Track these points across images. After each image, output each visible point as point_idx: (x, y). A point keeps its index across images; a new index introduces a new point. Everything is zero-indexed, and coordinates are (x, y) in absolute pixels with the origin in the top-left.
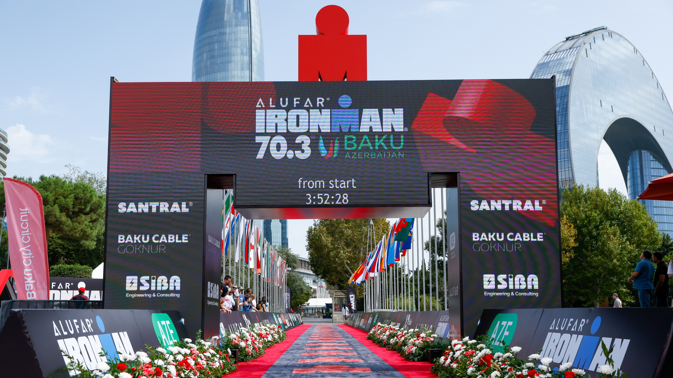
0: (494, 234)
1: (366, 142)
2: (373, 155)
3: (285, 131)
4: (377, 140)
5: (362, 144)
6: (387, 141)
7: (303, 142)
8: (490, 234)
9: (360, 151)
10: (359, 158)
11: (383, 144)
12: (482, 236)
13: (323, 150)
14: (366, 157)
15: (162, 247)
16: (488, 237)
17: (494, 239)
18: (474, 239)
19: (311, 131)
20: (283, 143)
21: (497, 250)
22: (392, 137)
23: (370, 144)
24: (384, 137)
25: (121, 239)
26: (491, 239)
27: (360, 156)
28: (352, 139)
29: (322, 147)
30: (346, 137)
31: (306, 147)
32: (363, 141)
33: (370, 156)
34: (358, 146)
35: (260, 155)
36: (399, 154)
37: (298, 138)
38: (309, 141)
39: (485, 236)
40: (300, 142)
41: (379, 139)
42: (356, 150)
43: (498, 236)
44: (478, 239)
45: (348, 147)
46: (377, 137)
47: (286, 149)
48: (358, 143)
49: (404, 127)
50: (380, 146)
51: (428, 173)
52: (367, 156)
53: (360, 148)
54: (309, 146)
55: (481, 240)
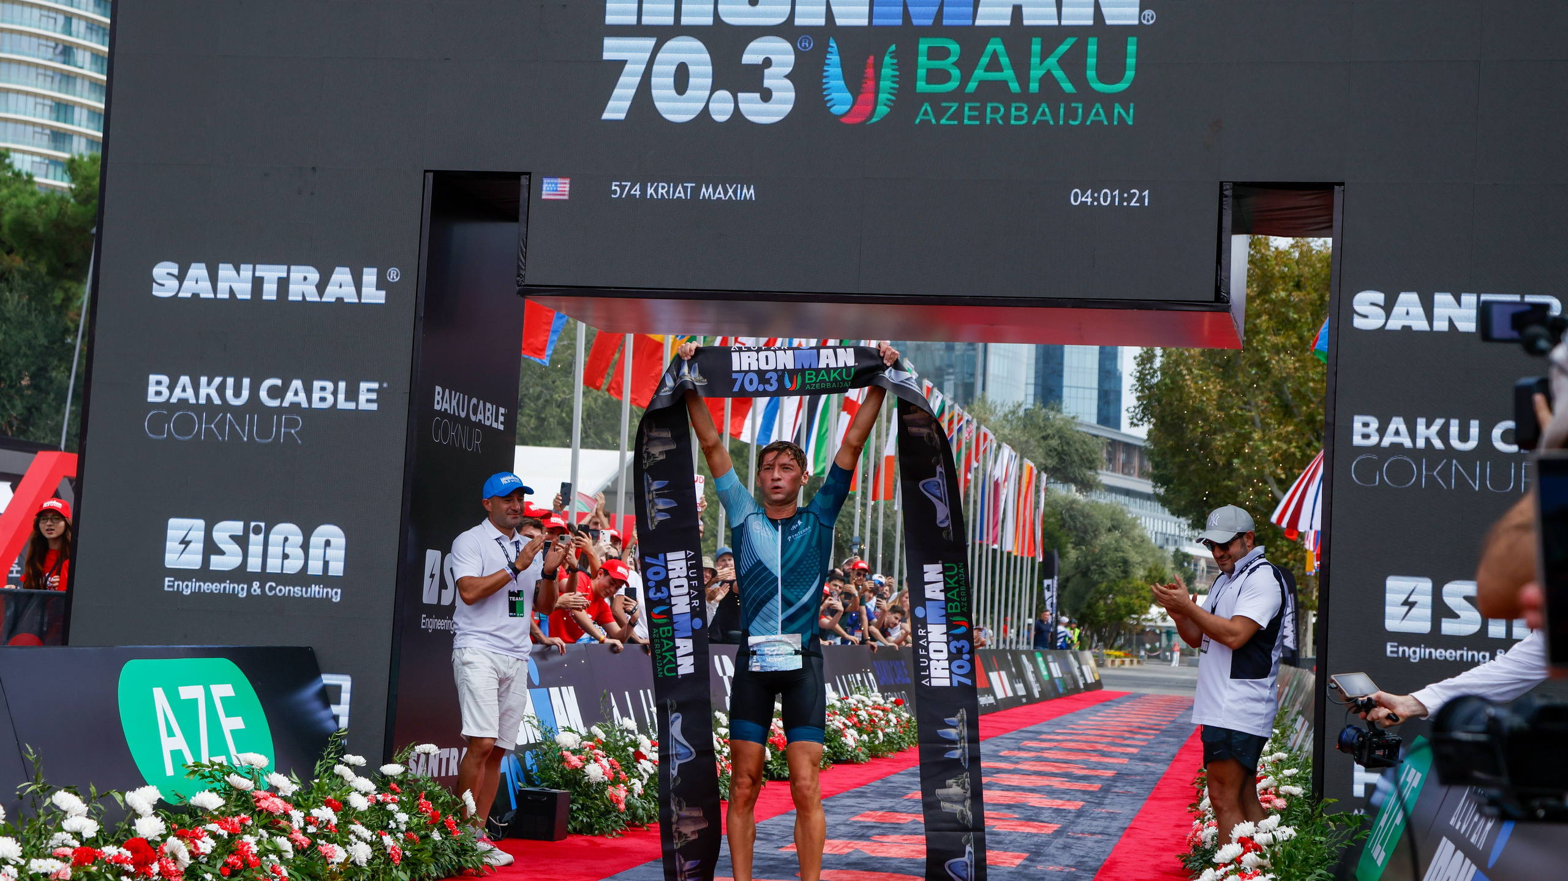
0: (1439, 423)
1: (994, 65)
2: (1018, 115)
3: (709, 21)
4: (1035, 60)
5: (979, 74)
6: (1073, 64)
7: (768, 63)
8: (1421, 423)
9: (972, 97)
10: (966, 122)
11: (1059, 74)
12: (1392, 428)
13: (839, 90)
14: (993, 120)
15: (292, 423)
16: (1413, 434)
17: (1438, 444)
18: (1357, 440)
19: (799, 21)
20: (698, 63)
21: (1449, 484)
22: (1092, 47)
23: (1008, 74)
24: (1063, 48)
25: (157, 389)
26: (1428, 440)
27: (971, 118)
28: (943, 53)
29: (836, 78)
30: (923, 46)
31: (777, 80)
32: (985, 60)
33: (1006, 117)
34: (965, 79)
35: (617, 108)
36: (1118, 109)
37: (753, 45)
38: (791, 58)
39: (1403, 428)
40: (758, 59)
41: (1044, 55)
42: (959, 95)
43: (1454, 428)
44: (1374, 440)
45: (929, 81)
46: (1036, 47)
47: (709, 81)
48: (967, 65)
49: (1142, 9)
50: (1048, 79)
51: (1221, 184)
52: (998, 117)
53: (972, 86)
54: (787, 77)
55: (1386, 442)
